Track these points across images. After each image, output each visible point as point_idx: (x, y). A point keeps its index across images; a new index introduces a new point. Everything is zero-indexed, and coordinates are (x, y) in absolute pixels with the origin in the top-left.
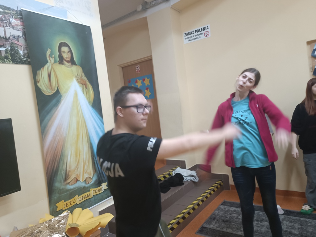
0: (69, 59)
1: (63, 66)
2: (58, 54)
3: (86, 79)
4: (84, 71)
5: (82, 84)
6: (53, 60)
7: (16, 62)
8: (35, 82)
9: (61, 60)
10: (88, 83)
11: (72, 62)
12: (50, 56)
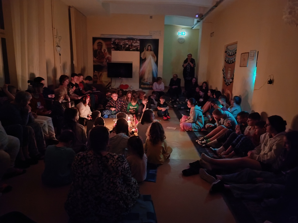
1: (148, 52)
3: (154, 55)
4: (154, 52)
5: (153, 56)
7: (137, 51)
8: (140, 56)
9: (148, 50)
12: (145, 49)
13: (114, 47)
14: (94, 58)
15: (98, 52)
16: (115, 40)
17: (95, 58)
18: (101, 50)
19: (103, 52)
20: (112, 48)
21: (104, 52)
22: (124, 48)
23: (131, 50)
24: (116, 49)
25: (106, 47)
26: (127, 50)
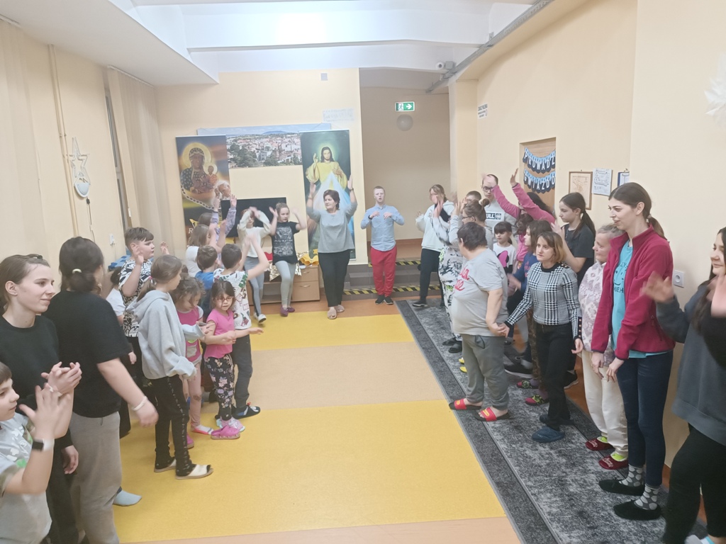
0: (329, 158)
1: (323, 163)
2: (321, 155)
3: (341, 170)
4: (340, 165)
5: (338, 175)
6: (317, 160)
7: (296, 164)
8: (305, 175)
9: (323, 159)
10: (343, 173)
11: (331, 160)
12: (316, 158)
13: (234, 160)
14: (185, 191)
15: (193, 174)
16: (236, 141)
17: (188, 189)
18: (201, 168)
19: (207, 173)
20: (229, 162)
21: (211, 173)
22: (260, 160)
23: (279, 162)
24: (240, 163)
25: (214, 160)
26: (268, 163)
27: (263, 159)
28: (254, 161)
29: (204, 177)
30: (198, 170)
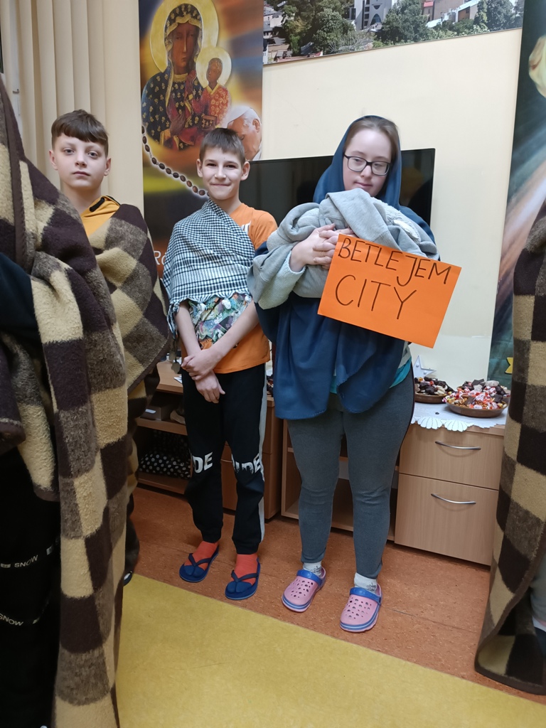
7: (497, 26)
13: (282, 32)
14: (150, 142)
15: (169, 89)
17: (156, 137)
18: (190, 68)
19: (204, 82)
20: (271, 42)
21: (213, 83)
22: (364, 24)
23: (431, 24)
24: (301, 43)
25: (225, 39)
26: (391, 35)
27: (376, 19)
28: (346, 29)
29: (197, 96)
30: (184, 76)
